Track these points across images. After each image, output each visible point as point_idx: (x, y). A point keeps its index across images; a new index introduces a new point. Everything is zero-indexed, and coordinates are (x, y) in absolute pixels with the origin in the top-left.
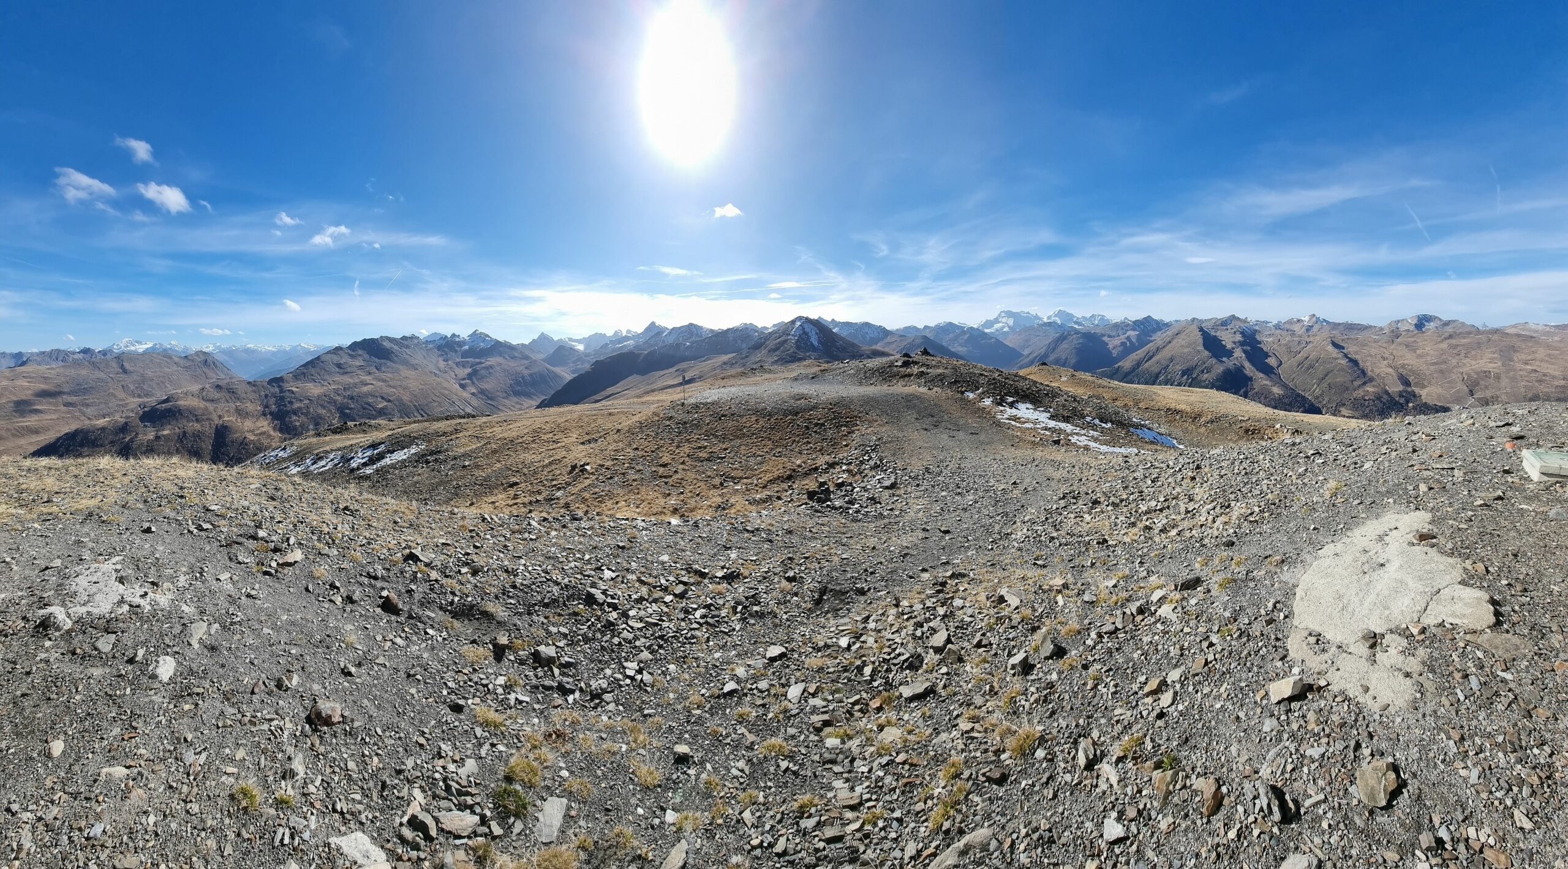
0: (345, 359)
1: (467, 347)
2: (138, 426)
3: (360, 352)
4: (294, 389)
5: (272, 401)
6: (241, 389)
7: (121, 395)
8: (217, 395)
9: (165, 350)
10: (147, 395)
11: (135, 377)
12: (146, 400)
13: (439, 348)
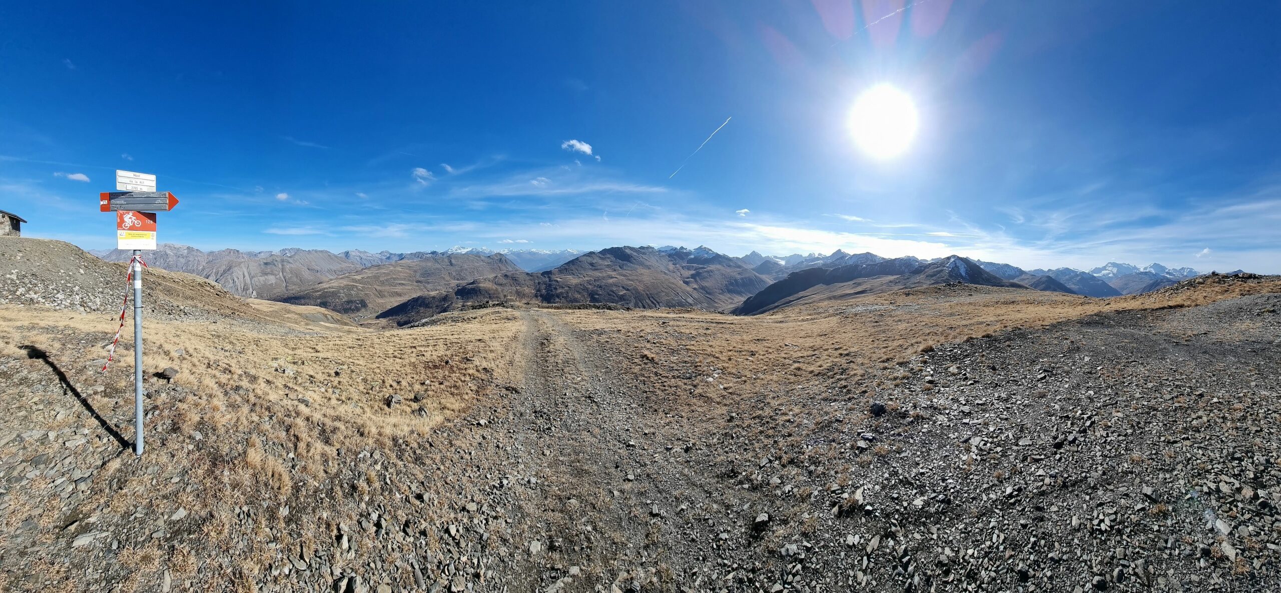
0: (596, 260)
1: (692, 256)
2: (453, 298)
3: (608, 256)
4: (559, 279)
5: (543, 287)
6: (521, 278)
7: (448, 278)
8: (504, 281)
9: (478, 252)
10: (462, 279)
11: (457, 268)
12: (461, 282)
13: (670, 256)
